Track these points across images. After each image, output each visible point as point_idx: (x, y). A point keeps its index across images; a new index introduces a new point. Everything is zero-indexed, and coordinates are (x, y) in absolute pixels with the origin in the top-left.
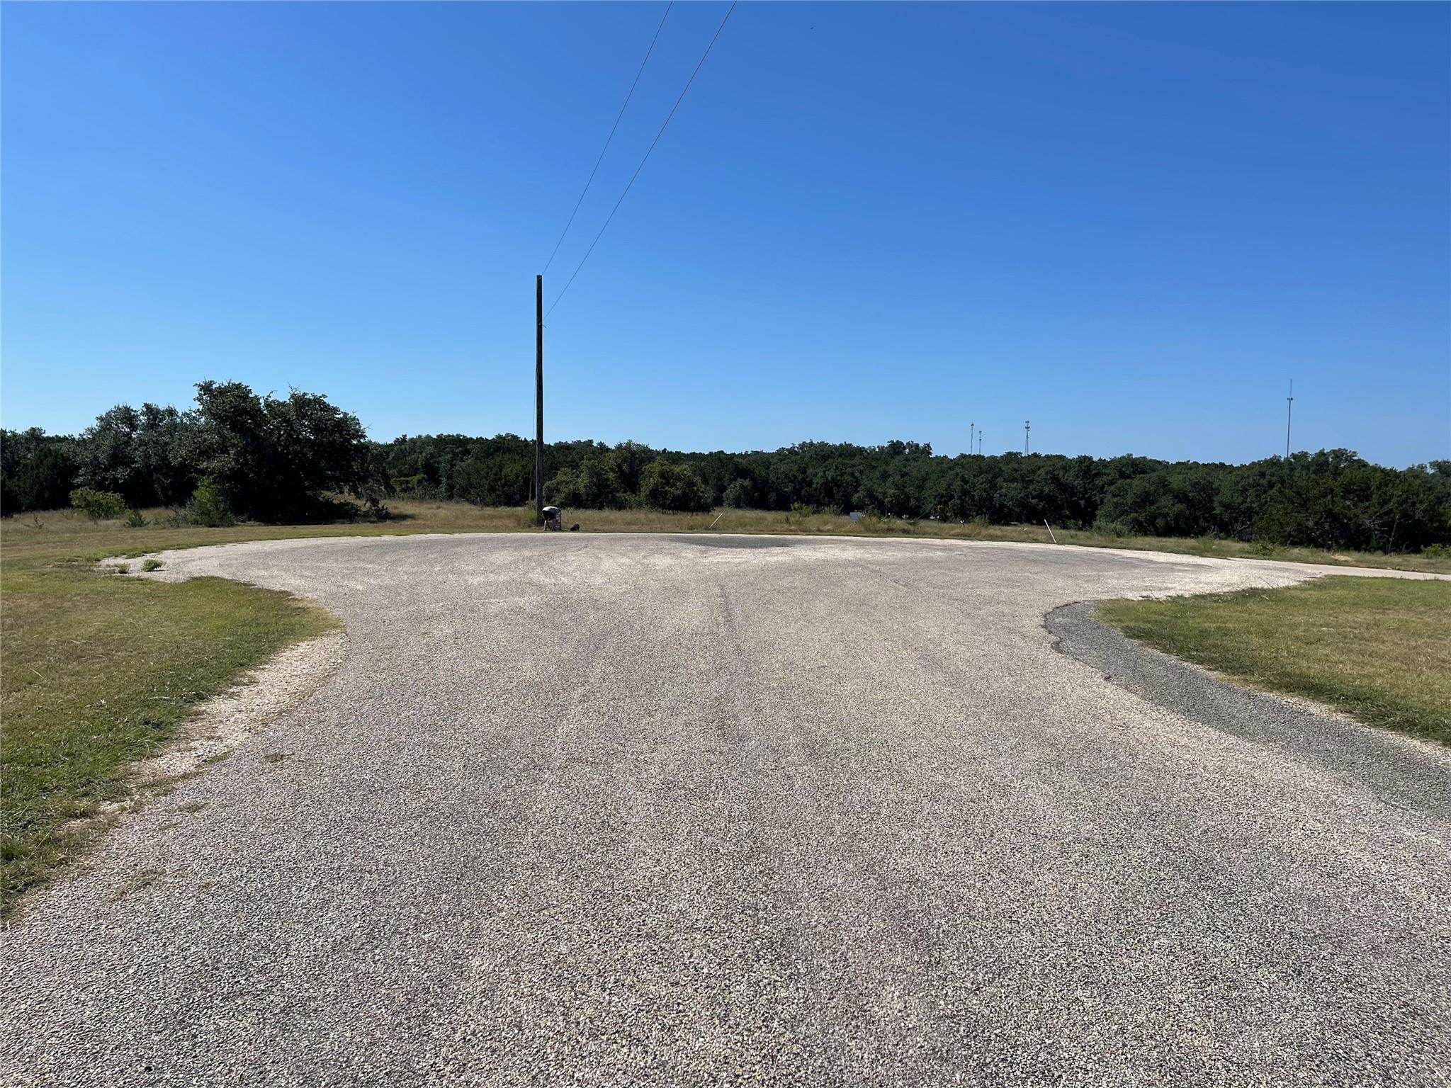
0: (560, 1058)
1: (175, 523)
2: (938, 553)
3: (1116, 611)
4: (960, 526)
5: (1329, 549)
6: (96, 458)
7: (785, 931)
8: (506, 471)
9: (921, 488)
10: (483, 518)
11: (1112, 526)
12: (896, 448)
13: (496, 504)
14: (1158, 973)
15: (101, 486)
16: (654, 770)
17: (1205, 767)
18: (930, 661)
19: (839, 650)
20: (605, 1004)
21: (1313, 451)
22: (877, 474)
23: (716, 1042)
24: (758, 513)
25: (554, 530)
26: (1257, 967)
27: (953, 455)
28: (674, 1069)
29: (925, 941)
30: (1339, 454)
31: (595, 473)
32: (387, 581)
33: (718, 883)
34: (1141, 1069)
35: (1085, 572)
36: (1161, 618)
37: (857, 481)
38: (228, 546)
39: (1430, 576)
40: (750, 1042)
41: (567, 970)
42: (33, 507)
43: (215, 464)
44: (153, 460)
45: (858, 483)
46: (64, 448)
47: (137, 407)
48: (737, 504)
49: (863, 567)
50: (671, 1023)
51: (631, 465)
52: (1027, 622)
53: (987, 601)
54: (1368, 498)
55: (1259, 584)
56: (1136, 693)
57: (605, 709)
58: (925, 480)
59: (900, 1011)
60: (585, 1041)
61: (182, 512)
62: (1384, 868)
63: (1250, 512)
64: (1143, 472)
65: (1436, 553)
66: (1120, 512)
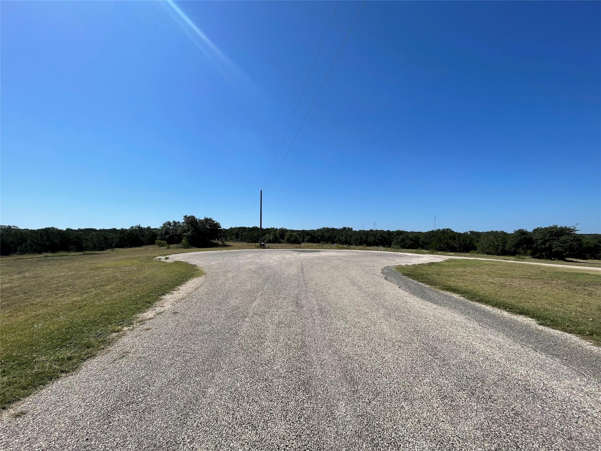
0: (227, 436)
1: (177, 248)
2: (355, 254)
3: (400, 268)
4: (361, 247)
5: (447, 252)
6: (162, 233)
7: (309, 378)
8: (254, 235)
9: (350, 238)
10: (248, 246)
11: (396, 247)
12: (345, 229)
13: (251, 242)
14: (427, 394)
15: (162, 240)
16: (276, 317)
17: (429, 315)
18: (353, 283)
19: (330, 280)
20: (247, 410)
21: (441, 229)
22: (340, 235)
23: (281, 428)
24: (312, 244)
25: (264, 249)
26: (459, 391)
27: (358, 230)
28: (265, 442)
29: (353, 382)
30: (448, 229)
31: (274, 235)
32: (221, 262)
33: (290, 358)
34: (428, 441)
35: (391, 258)
36: (411, 270)
37: (336, 236)
38: (187, 253)
39: (474, 259)
40: (293, 429)
41: (238, 394)
42: (147, 244)
43: (187, 234)
44: (174, 233)
45: (336, 237)
46: (155, 230)
47: (171, 221)
48: (308, 242)
49: (337, 257)
50: (267, 419)
51: (283, 233)
52: (377, 271)
53: (367, 266)
54: (455, 240)
55: (434, 261)
56: (407, 292)
57: (266, 298)
58: (351, 236)
59: (344, 413)
60: (237, 427)
61: (179, 245)
62: (488, 350)
63: (428, 243)
64: (402, 234)
65: (473, 253)
66: (397, 243)
